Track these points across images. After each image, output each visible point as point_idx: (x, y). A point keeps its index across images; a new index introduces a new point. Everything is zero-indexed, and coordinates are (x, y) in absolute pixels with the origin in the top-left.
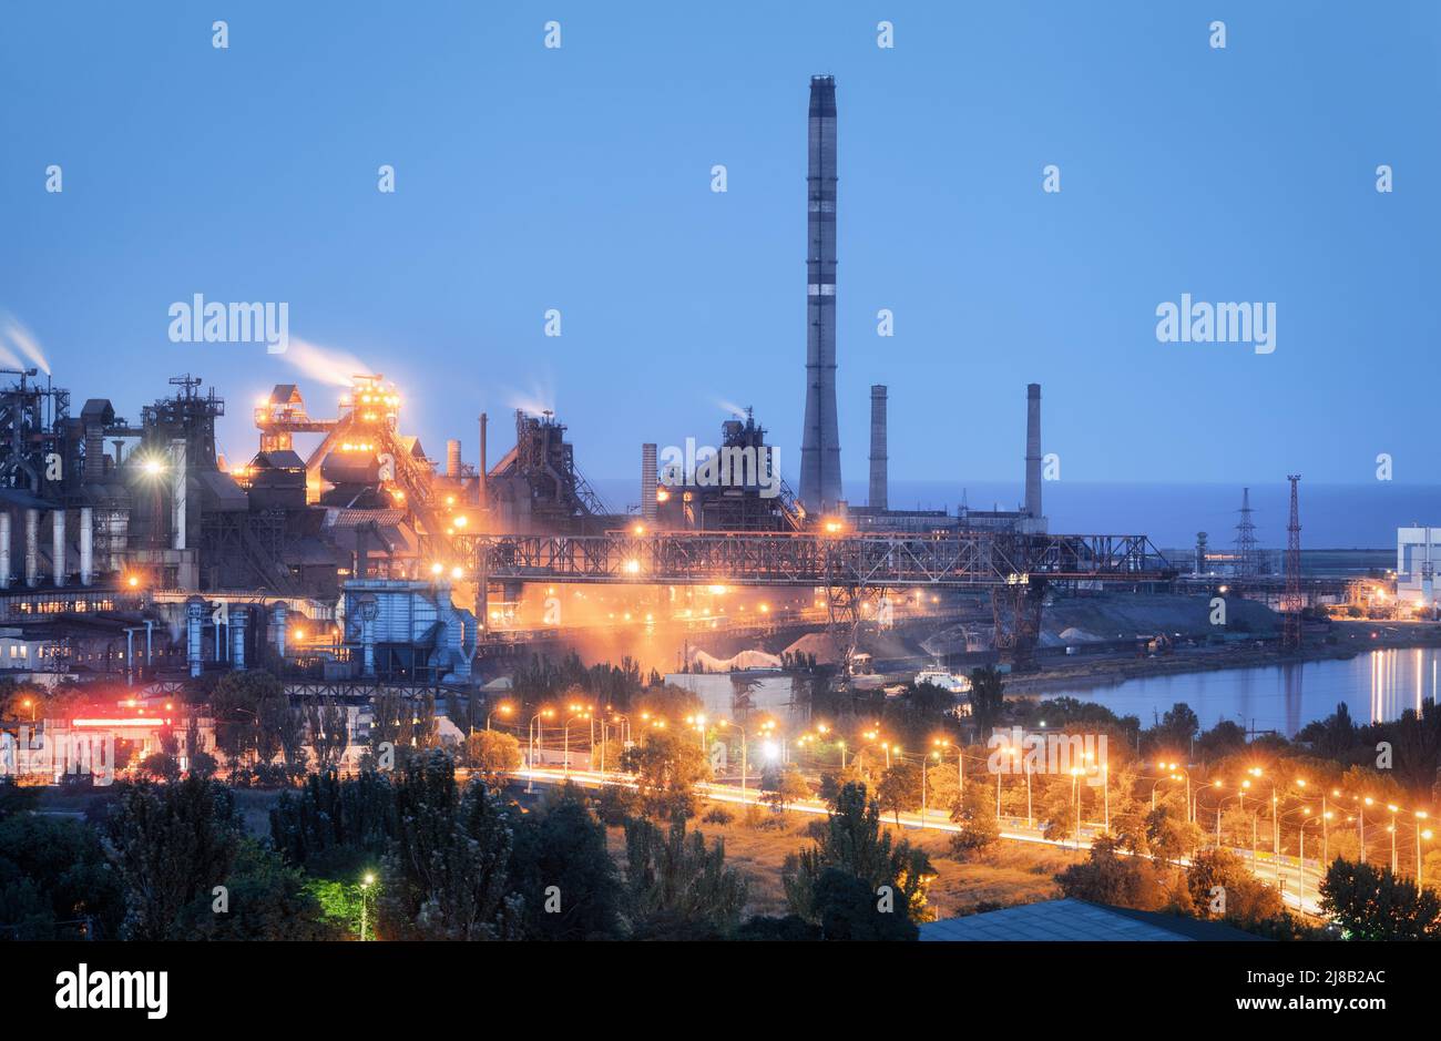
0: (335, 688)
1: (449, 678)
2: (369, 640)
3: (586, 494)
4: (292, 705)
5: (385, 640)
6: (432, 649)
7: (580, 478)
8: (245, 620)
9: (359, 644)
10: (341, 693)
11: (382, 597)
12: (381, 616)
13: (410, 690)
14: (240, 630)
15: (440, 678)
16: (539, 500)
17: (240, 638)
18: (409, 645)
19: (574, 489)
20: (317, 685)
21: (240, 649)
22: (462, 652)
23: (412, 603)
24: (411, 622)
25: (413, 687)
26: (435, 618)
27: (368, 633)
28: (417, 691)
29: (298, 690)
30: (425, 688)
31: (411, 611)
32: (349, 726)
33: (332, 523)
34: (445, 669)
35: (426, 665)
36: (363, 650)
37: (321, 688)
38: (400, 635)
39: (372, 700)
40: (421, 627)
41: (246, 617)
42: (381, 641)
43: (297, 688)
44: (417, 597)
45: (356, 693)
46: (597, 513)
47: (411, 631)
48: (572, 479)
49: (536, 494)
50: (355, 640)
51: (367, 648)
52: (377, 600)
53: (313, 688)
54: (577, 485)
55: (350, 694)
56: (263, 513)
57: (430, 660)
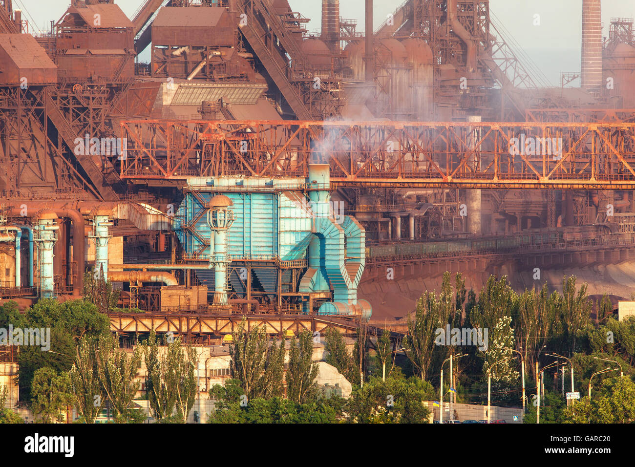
0: (177, 323)
1: (325, 308)
2: (222, 259)
3: (507, 60)
4: (121, 346)
5: (241, 258)
6: (305, 270)
7: (499, 40)
8: (54, 231)
9: (207, 262)
10: (184, 329)
11: (237, 200)
12: (235, 226)
13: (277, 325)
14: (50, 246)
15: (316, 309)
16: (444, 68)
17: (48, 256)
18: (275, 265)
19: (491, 54)
20: (152, 318)
21: (48, 270)
22: (343, 271)
23: (277, 207)
24: (276, 234)
25: (281, 320)
26: (309, 228)
27: (221, 248)
28: (286, 325)
29: (128, 325)
30: (297, 321)
31: (276, 219)
32: (199, 372)
33: (167, 101)
34: (322, 296)
35: (297, 290)
36: (212, 272)
37: (158, 323)
38: (260, 250)
39: (228, 338)
40: (288, 241)
41: (56, 228)
42: (237, 258)
43: (125, 322)
44: (283, 200)
45: (205, 329)
46: (522, 86)
47: (276, 246)
48: (487, 40)
49: (439, 61)
50: (202, 257)
51: (217, 268)
52: (231, 204)
53: (147, 322)
54: (495, 48)
55: (196, 330)
56: (78, 88)
57: (302, 284)
